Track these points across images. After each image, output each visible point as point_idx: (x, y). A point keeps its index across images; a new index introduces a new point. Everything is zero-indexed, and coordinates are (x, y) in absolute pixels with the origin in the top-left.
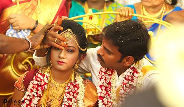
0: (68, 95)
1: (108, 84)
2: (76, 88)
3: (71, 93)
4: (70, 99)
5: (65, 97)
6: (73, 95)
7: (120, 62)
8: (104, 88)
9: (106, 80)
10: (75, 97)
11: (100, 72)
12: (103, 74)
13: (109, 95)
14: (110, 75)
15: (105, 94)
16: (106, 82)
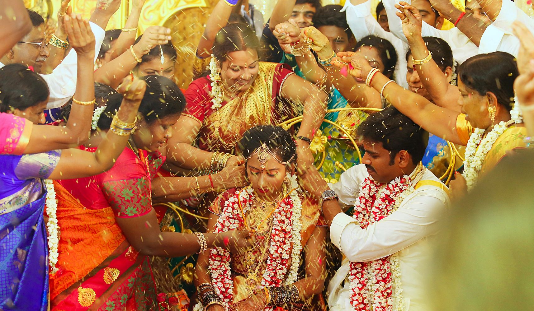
0: (279, 216)
1: (371, 197)
2: (289, 206)
3: (283, 213)
4: (283, 222)
5: (275, 219)
6: (286, 216)
7: (392, 162)
8: (363, 201)
9: (370, 191)
10: (289, 218)
11: (366, 179)
12: (369, 182)
13: (368, 212)
14: (376, 186)
15: (363, 209)
16: (369, 194)
